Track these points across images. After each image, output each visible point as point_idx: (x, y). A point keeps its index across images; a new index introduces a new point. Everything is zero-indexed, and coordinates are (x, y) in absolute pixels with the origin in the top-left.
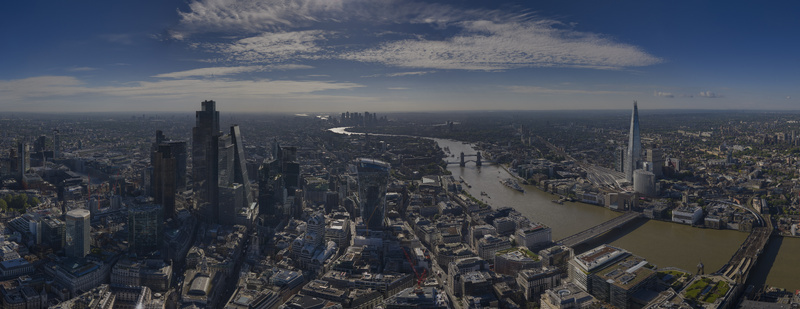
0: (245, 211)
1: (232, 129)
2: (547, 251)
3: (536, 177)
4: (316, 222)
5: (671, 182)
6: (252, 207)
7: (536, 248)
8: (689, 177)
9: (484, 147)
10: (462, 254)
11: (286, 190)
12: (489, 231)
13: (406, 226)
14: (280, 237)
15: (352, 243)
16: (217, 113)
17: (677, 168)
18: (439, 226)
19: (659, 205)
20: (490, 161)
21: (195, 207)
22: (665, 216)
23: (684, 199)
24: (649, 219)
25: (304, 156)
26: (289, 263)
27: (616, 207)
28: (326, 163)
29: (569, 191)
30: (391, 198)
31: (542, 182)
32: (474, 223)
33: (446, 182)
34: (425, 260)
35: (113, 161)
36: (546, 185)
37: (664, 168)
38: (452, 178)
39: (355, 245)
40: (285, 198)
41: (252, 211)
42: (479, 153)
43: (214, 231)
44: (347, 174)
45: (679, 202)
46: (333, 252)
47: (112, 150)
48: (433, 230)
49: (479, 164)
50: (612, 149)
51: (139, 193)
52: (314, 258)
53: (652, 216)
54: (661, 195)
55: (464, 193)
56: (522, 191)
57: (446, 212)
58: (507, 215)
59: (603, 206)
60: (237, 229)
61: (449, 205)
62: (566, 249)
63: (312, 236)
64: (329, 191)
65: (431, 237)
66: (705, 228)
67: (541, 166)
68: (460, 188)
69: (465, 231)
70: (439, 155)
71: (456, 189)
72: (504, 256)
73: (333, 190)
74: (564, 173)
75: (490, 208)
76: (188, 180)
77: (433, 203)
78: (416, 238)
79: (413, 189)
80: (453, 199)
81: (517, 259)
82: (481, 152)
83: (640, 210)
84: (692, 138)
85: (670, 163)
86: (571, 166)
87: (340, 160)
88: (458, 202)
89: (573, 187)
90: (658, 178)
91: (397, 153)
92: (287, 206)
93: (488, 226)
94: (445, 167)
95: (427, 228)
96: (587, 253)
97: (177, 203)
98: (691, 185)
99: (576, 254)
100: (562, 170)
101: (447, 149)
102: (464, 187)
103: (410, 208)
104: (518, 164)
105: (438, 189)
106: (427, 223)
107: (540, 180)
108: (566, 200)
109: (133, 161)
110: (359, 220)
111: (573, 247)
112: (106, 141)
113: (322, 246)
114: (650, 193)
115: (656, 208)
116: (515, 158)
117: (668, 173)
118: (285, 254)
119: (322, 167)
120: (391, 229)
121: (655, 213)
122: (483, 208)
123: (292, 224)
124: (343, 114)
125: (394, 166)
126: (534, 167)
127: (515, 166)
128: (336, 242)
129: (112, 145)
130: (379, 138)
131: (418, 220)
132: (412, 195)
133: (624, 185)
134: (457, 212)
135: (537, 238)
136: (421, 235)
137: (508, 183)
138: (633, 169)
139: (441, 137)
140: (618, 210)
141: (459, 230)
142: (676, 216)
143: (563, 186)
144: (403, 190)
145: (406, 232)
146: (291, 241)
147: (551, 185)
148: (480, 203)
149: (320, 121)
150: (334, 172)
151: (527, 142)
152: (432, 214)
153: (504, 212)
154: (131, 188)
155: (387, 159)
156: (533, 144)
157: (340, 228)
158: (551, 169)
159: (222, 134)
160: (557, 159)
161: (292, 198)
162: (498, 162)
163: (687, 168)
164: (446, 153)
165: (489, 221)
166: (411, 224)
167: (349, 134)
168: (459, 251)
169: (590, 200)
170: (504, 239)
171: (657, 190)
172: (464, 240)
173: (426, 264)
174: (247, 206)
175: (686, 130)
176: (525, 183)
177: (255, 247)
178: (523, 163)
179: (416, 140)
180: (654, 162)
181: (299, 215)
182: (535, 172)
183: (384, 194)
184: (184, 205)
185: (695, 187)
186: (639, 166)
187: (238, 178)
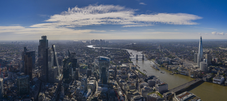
0: (58, 77)
1: (53, 46)
2: (166, 94)
3: (164, 64)
4: (84, 81)
5: (214, 67)
6: (60, 76)
7: (162, 93)
8: (221, 65)
9: (145, 53)
10: (136, 94)
11: (72, 69)
12: (145, 85)
13: (116, 83)
14: (71, 88)
15: (97, 90)
16: (47, 40)
17: (217, 61)
18: (128, 83)
19: (209, 76)
20: (147, 58)
21: (39, 76)
22: (210, 80)
23: (218, 74)
24: (205, 81)
25: (78, 56)
26: (75, 98)
27: (193, 76)
28: (86, 59)
29: (176, 70)
30: (110, 72)
31: (166, 66)
32: (140, 82)
33: (131, 66)
34: (123, 97)
35: (7, 59)
36: (168, 67)
37: (212, 61)
38: (133, 64)
39: (98, 91)
40: (72, 72)
41: (60, 77)
42: (143, 55)
43: (47, 86)
44: (94, 63)
45: (216, 75)
46: (90, 94)
47: (6, 54)
48: (126, 84)
49: (143, 59)
50: (193, 54)
51: (18, 71)
52: (84, 96)
53: (205, 80)
54: (210, 72)
55: (137, 70)
56: (159, 70)
57: (130, 77)
58: (152, 79)
59: (188, 76)
60: (55, 85)
61: (132, 75)
62: (173, 93)
63: (83, 86)
64: (88, 69)
65: (125, 87)
66: (225, 86)
67: (166, 60)
68: (136, 68)
69: (137, 85)
70: (128, 55)
71: (134, 68)
72: (150, 95)
73: (89, 69)
74: (175, 63)
75: (146, 76)
76: (36, 66)
77: (126, 74)
78: (120, 87)
79: (118, 68)
80: (133, 72)
81: (155, 97)
82: (144, 55)
83: (201, 77)
84: (224, 50)
85: (214, 60)
86: (177, 60)
87: (91, 58)
88: (135, 74)
89: (177, 68)
90: (209, 65)
91: (112, 55)
92: (73, 75)
93: (145, 83)
94: (130, 60)
95: (123, 83)
96: (180, 95)
97: (33, 75)
98: (221, 68)
99: (176, 95)
100: (174, 61)
101: (131, 53)
102: (137, 68)
103: (117, 76)
104: (158, 59)
105: (128, 68)
106: (124, 82)
107: (166, 65)
108: (175, 73)
109: (14, 59)
110: (99, 80)
111: (175, 93)
112: (3, 51)
113: (86, 91)
114: (206, 71)
115: (207, 77)
116: (156, 57)
117: (213, 63)
118: (74, 95)
119: (85, 60)
120: (111, 84)
121: (207, 79)
122: (144, 76)
123: (75, 82)
124: (92, 40)
125: (112, 59)
126: (163, 60)
127: (157, 60)
128: (91, 89)
129: (5, 53)
130: (106, 49)
131: (120, 80)
132: (118, 71)
133: (196, 68)
134: (134, 77)
135: (163, 88)
136: (121, 86)
137: (154, 66)
138: (200, 62)
139: (129, 49)
140: (193, 78)
141: (135, 84)
142: (215, 81)
143: (174, 68)
144: (115, 69)
145: (116, 85)
146: (75, 89)
147: (169, 67)
148: (143, 74)
149: (83, 43)
150: (90, 62)
151: (161, 51)
152: (125, 78)
153: (151, 78)
154: (15, 69)
155: (109, 57)
156: (164, 52)
157: (92, 83)
158: (170, 61)
159: (49, 48)
160: (172, 57)
161: (75, 72)
162: (151, 58)
163: (221, 61)
164: (131, 55)
165: (146, 81)
166: (118, 82)
167: (94, 48)
168: (135, 93)
169: (183, 73)
170: (151, 88)
171: (209, 70)
172: (137, 88)
173: (123, 98)
174: (58, 75)
175: (222, 47)
176: (160, 67)
177: (63, 92)
178: (159, 59)
179: (120, 50)
180: (208, 59)
181: (77, 78)
182: (164, 62)
183: (108, 70)
184: (35, 75)
185: (223, 69)
186: (202, 60)
187: (55, 64)
